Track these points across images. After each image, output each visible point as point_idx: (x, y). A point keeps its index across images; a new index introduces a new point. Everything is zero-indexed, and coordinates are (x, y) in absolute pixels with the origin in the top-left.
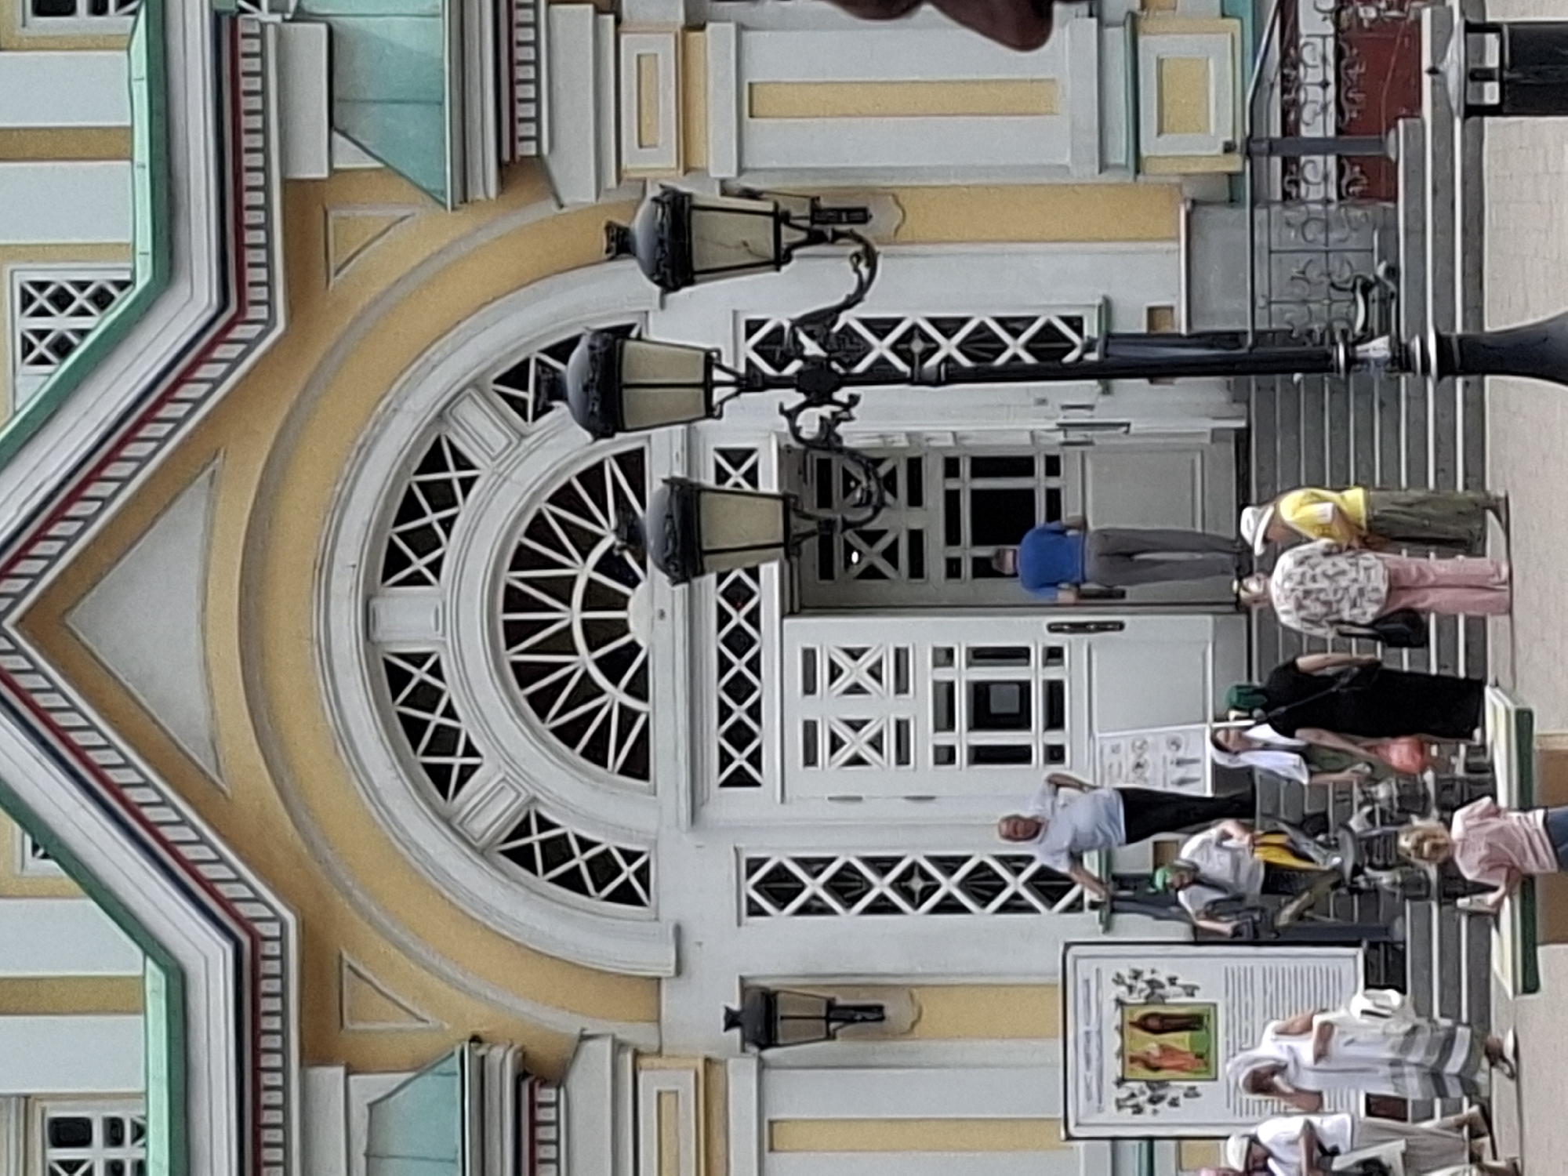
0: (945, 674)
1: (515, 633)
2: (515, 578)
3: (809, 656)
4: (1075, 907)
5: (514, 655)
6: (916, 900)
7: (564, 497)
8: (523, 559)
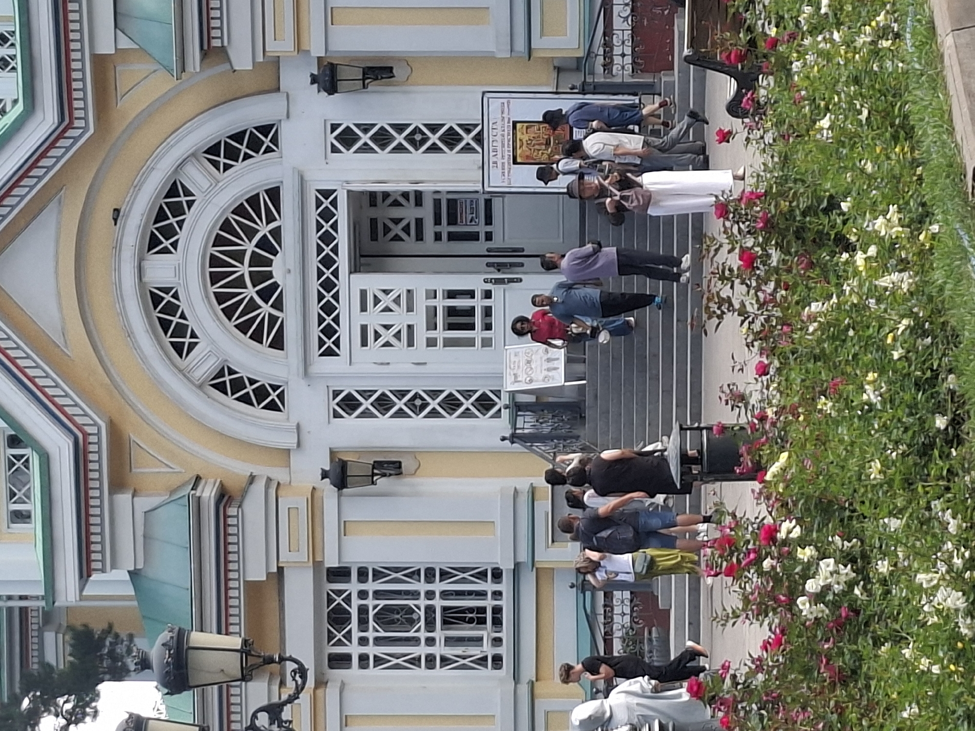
0: (432, 302)
1: (215, 278)
2: (215, 251)
3: (363, 293)
4: (497, 415)
5: (215, 289)
6: (417, 411)
7: (239, 211)
8: (219, 241)
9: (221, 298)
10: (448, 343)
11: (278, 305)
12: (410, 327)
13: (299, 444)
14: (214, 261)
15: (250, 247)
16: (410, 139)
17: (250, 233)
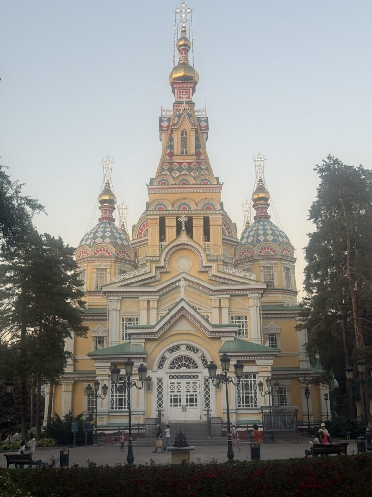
0: (179, 395)
1: (182, 357)
3: (180, 383)
4: (158, 408)
6: (159, 393)
7: (194, 361)
8: (188, 358)
9: (179, 358)
10: (171, 399)
11: (177, 368)
12: (174, 392)
13: (153, 372)
14: (185, 357)
15: (187, 363)
16: (207, 391)
17: (190, 363)
